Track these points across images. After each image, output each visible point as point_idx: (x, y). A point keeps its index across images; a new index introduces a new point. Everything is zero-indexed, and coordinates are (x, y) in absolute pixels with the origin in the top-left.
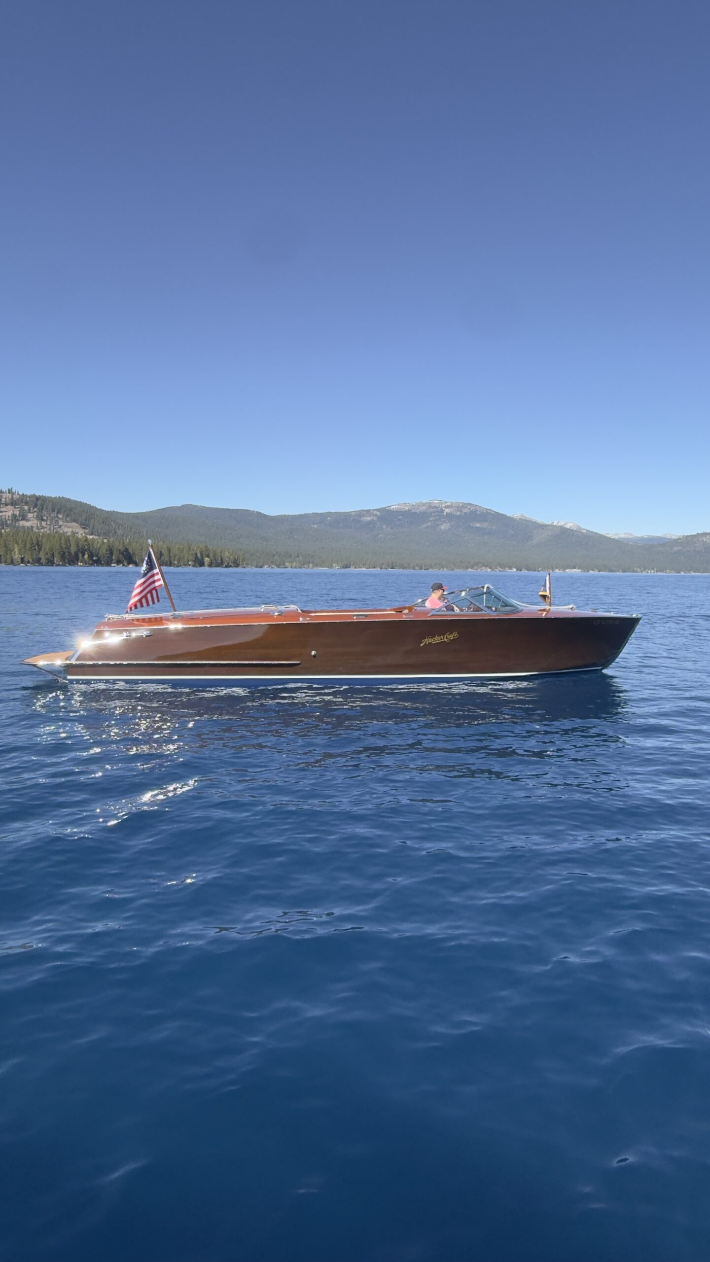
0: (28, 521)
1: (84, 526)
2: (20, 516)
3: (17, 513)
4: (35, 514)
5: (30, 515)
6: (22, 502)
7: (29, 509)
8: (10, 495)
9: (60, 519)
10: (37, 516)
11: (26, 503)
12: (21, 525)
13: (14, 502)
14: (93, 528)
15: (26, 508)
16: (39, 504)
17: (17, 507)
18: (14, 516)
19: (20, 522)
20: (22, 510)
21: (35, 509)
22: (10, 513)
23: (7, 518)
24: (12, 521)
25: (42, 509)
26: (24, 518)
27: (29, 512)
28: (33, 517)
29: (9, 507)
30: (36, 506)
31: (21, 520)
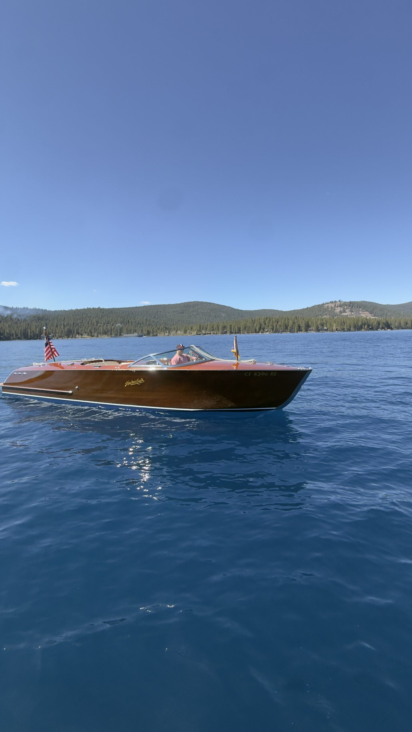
0: (346, 313)
1: (371, 313)
2: (343, 311)
3: (342, 310)
4: (349, 309)
5: (347, 310)
6: (344, 305)
7: (347, 308)
8: (339, 303)
9: (360, 310)
10: (350, 310)
11: (346, 305)
12: (343, 315)
13: (341, 306)
14: (375, 313)
15: (346, 307)
16: (352, 305)
17: (342, 307)
18: (341, 311)
19: (343, 314)
20: (344, 308)
21: (350, 307)
22: (339, 310)
23: (337, 312)
24: (340, 313)
25: (353, 307)
26: (344, 311)
27: (347, 309)
28: (349, 311)
29: (339, 308)
30: (350, 306)
31: (343, 313)
